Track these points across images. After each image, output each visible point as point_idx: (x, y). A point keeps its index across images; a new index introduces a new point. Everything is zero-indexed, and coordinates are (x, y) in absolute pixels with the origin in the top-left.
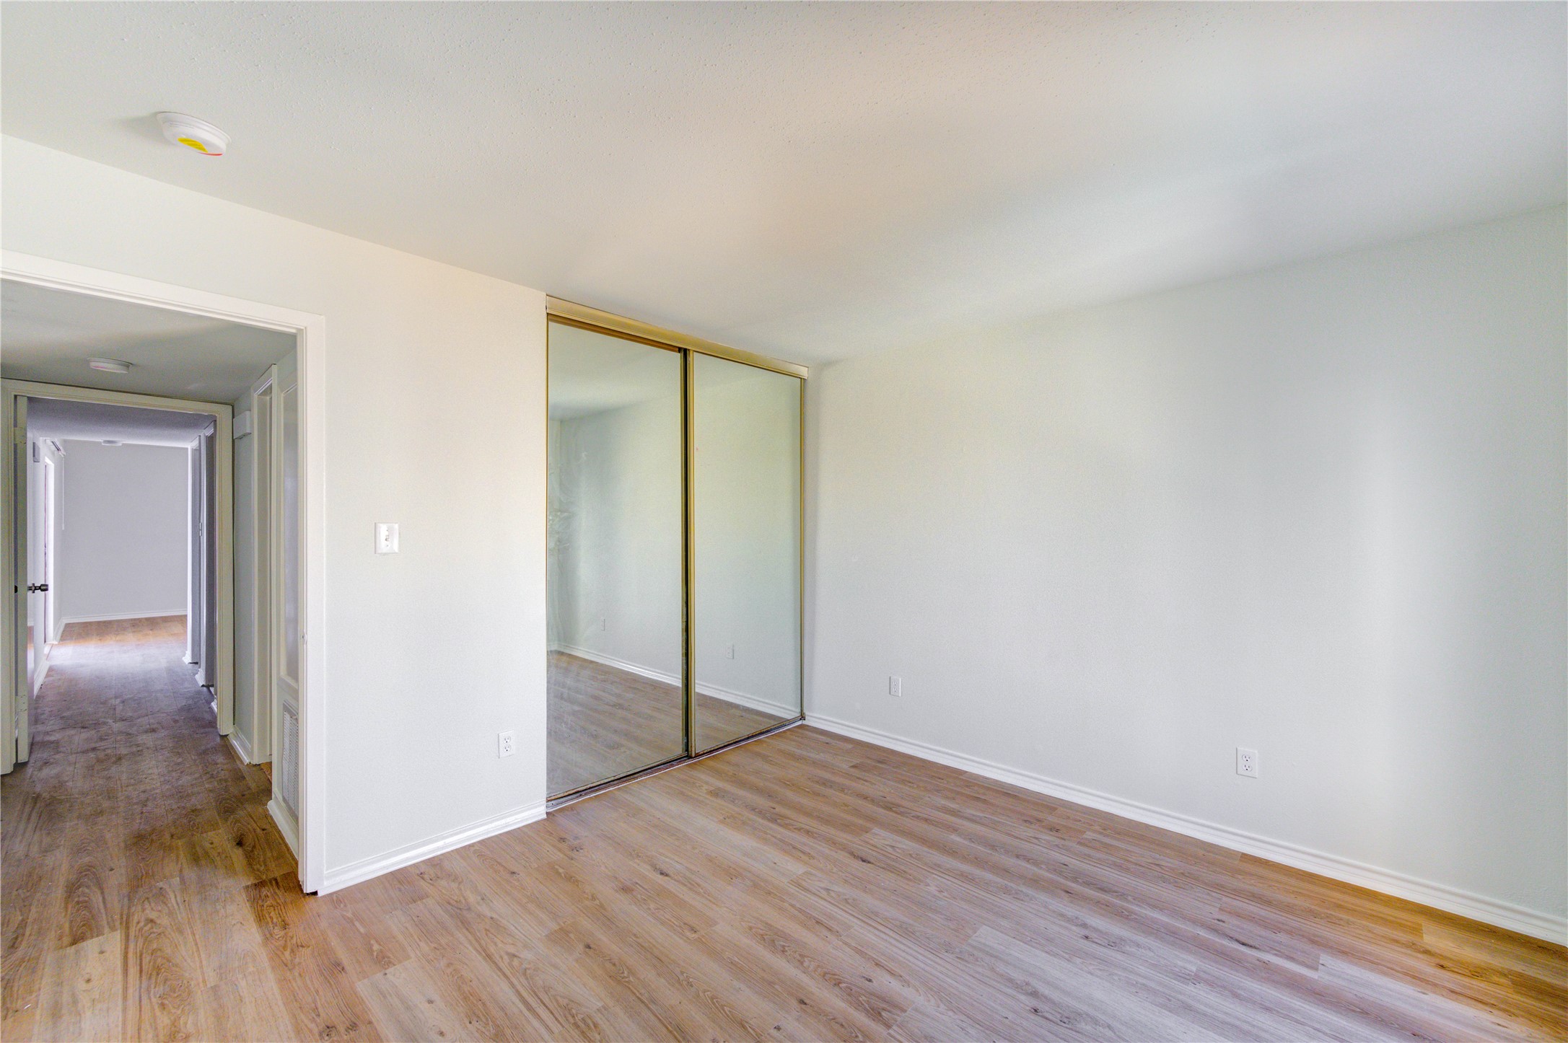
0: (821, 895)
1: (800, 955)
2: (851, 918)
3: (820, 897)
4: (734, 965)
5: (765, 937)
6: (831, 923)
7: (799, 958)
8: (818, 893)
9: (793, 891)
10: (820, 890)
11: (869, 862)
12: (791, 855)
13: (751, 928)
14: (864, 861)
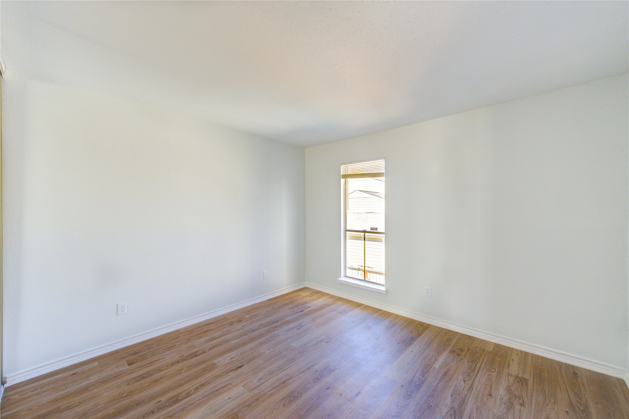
0: (263, 382)
1: (303, 388)
2: (283, 372)
3: (263, 383)
4: (308, 410)
5: (291, 400)
6: (284, 379)
7: (305, 389)
8: (260, 383)
9: (258, 391)
10: (259, 382)
11: (243, 366)
12: (224, 392)
13: (284, 405)
14: (241, 367)
